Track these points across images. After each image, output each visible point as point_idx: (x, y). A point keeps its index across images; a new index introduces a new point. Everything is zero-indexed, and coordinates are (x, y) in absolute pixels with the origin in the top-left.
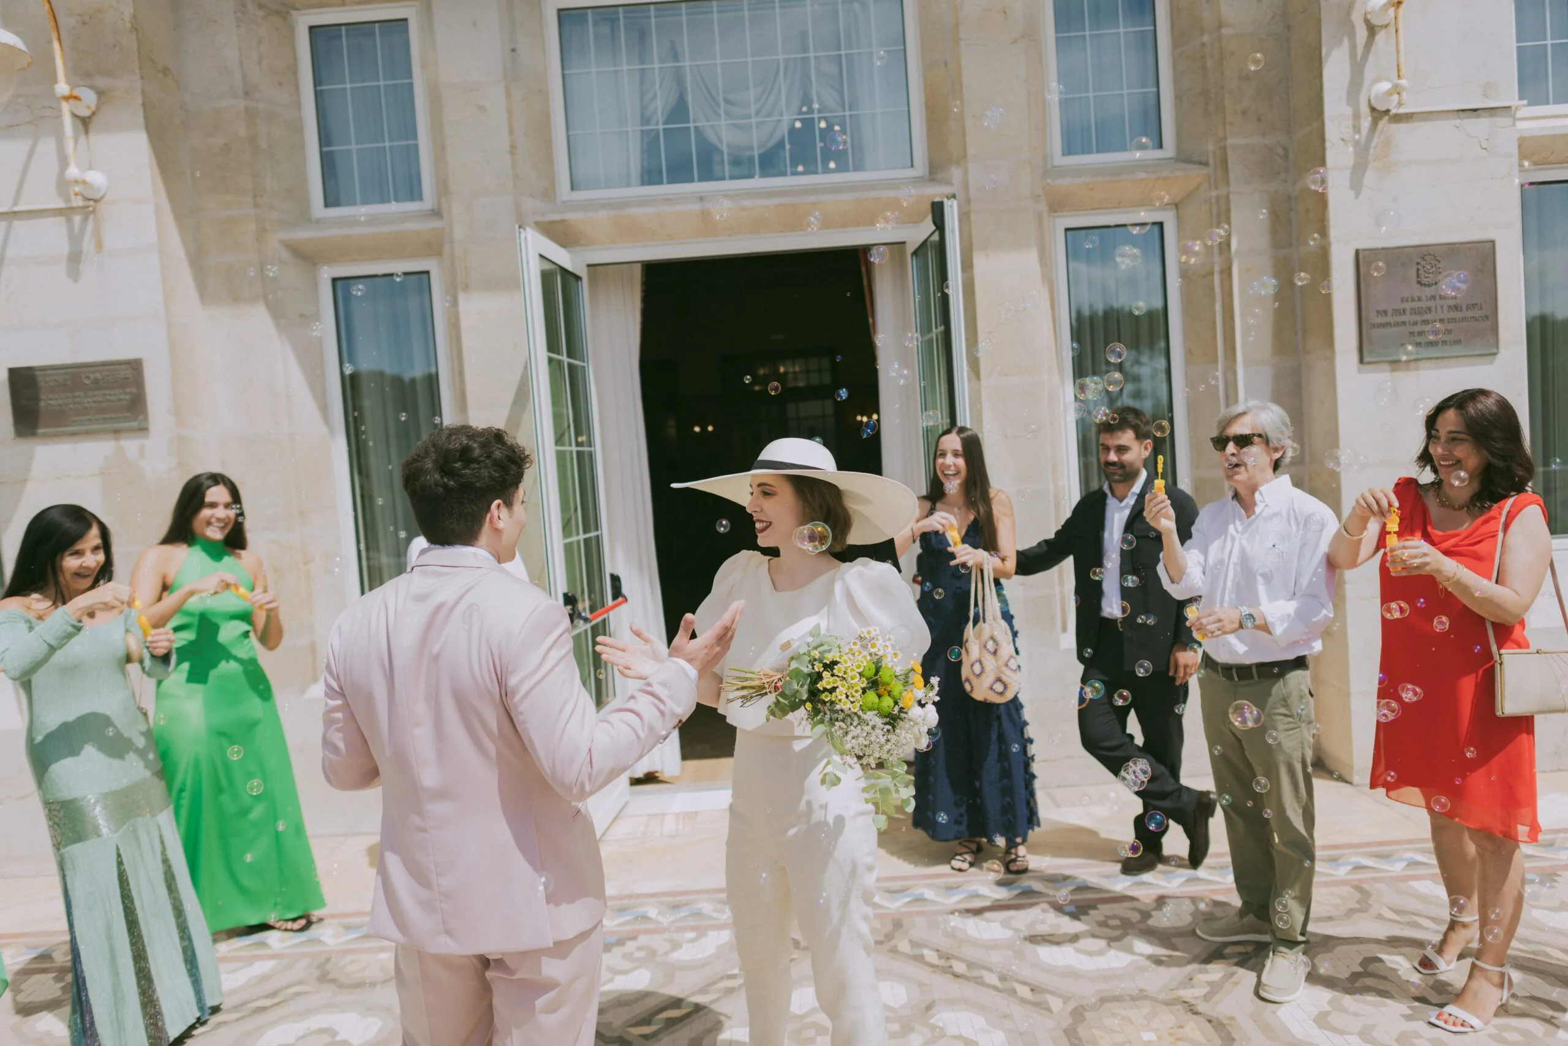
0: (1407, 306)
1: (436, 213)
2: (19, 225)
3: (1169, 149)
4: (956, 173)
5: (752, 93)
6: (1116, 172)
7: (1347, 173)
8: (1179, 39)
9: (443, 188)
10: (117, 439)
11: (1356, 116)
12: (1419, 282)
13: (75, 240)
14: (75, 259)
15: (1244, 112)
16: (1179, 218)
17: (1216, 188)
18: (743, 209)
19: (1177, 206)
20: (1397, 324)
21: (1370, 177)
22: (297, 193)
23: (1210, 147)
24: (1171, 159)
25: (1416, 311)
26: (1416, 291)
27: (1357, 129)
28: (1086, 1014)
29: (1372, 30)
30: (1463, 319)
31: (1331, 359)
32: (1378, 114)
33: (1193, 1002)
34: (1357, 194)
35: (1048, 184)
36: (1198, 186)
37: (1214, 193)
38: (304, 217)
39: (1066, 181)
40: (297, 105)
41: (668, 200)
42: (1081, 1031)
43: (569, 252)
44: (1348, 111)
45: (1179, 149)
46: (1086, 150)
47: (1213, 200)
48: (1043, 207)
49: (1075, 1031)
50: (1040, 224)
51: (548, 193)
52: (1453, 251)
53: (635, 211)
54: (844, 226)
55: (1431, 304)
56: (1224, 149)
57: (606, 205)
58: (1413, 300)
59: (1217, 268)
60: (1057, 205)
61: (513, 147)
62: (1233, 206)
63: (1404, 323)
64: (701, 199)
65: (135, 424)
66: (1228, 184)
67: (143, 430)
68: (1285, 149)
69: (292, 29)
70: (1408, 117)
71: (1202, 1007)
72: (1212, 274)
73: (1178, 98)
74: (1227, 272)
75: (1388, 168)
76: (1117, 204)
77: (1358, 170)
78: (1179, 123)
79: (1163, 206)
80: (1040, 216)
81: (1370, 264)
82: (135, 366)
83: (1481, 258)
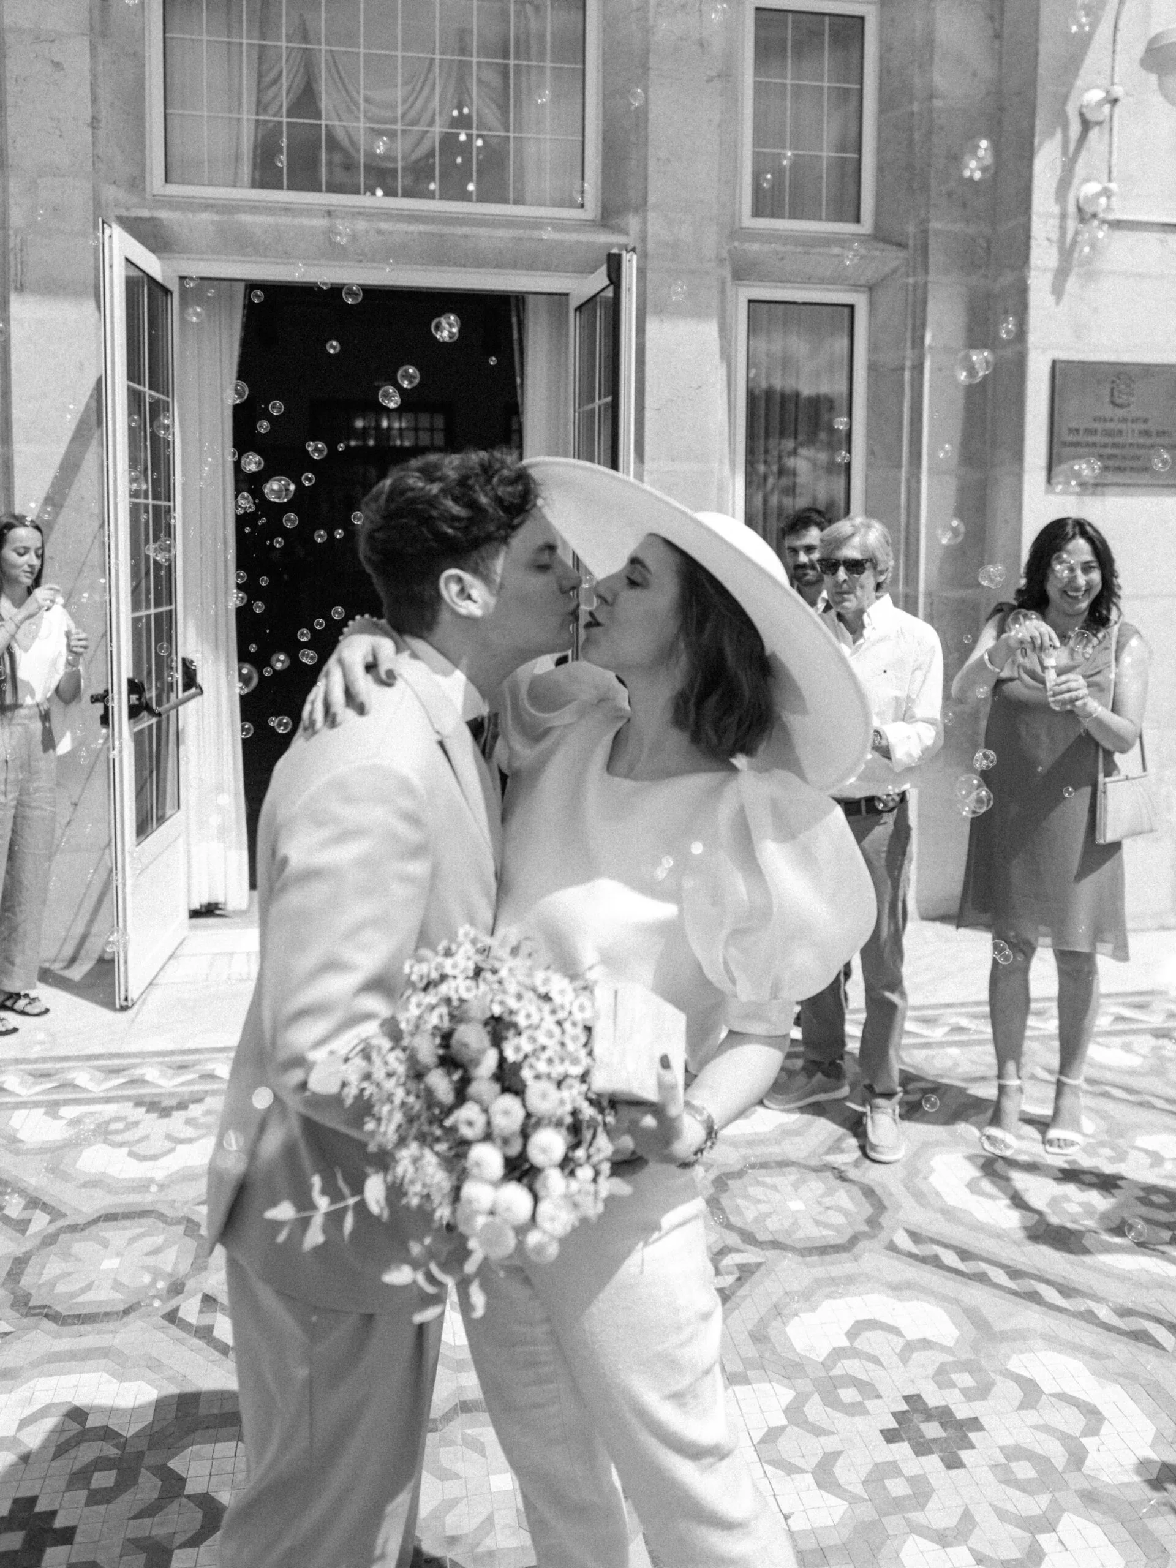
0: (1099, 426)
3: (867, 225)
4: (633, 221)
5: (400, 93)
6: (810, 242)
7: (1050, 276)
8: (885, 104)
11: (1063, 216)
12: (1113, 403)
15: (949, 195)
16: (872, 304)
17: (914, 275)
18: (379, 232)
19: (870, 289)
20: (1088, 445)
21: (1072, 284)
23: (911, 229)
24: (869, 235)
25: (1110, 433)
26: (1109, 411)
27: (1063, 229)
28: (730, 1182)
29: (1086, 125)
30: (1152, 447)
31: (1019, 476)
32: (1086, 217)
33: (843, 1168)
34: (1058, 303)
35: (735, 247)
36: (894, 271)
37: (911, 280)
39: (756, 246)
41: (287, 210)
42: (725, 1201)
43: (159, 258)
44: (1056, 210)
45: (877, 226)
46: (777, 213)
47: (910, 288)
48: (727, 270)
49: (718, 1202)
50: (723, 291)
51: (136, 182)
52: (1150, 373)
53: (246, 218)
54: (498, 266)
55: (1123, 426)
56: (925, 232)
57: (208, 206)
58: (1105, 420)
59: (908, 364)
60: (742, 271)
61: (95, 120)
62: (930, 297)
63: (1094, 444)
64: (329, 213)
66: (927, 272)
68: (989, 241)
70: (1116, 224)
71: (852, 1173)
72: (903, 369)
73: (880, 169)
74: (918, 369)
75: (1091, 276)
76: (808, 280)
77: (1062, 274)
78: (879, 197)
79: (856, 287)
80: (723, 282)
81: (1065, 377)
83: (1173, 383)
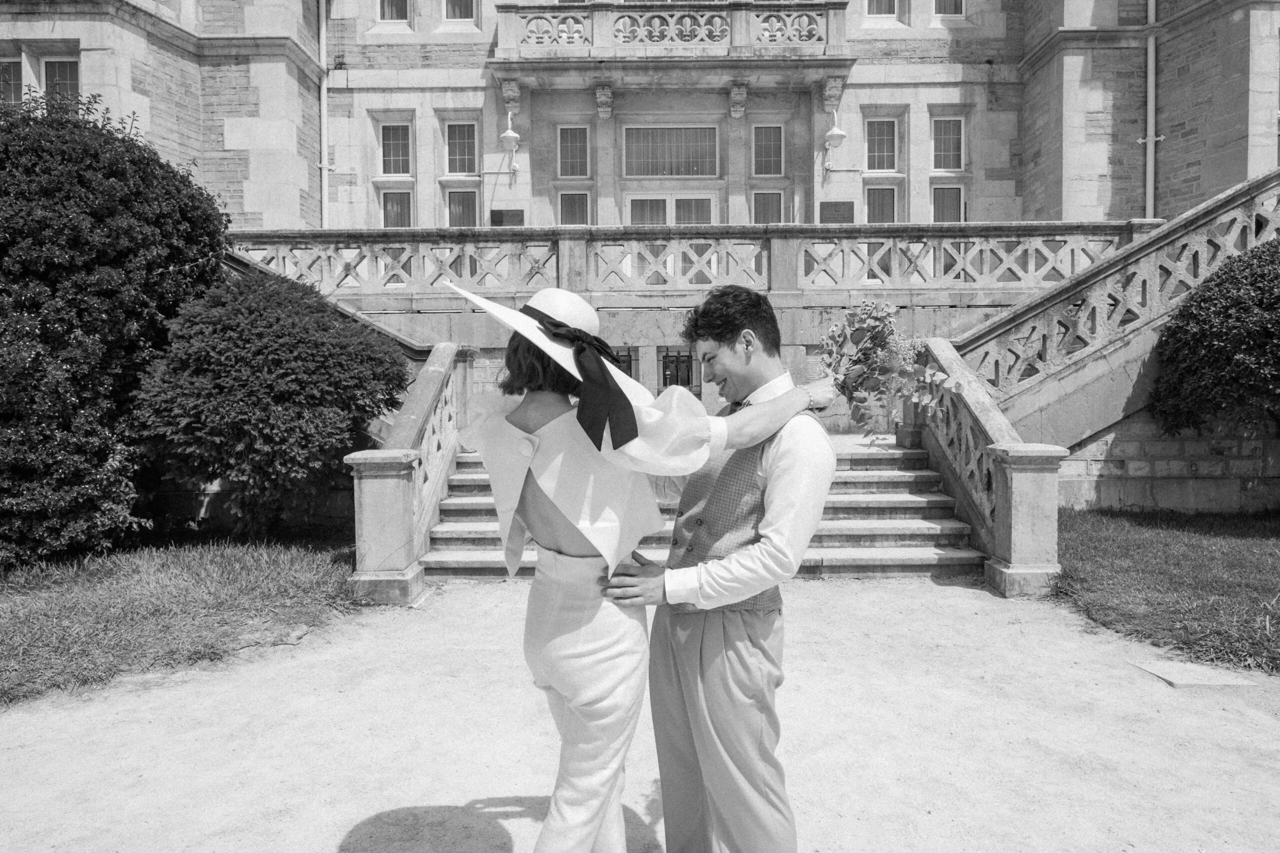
0: (832, 217)
1: (592, 178)
2: (500, 176)
3: (783, 175)
4: (726, 177)
6: (766, 179)
7: (820, 184)
8: (786, 145)
9: (594, 172)
11: (822, 171)
12: (835, 211)
13: (511, 180)
14: (510, 185)
15: (800, 167)
16: (784, 193)
17: (792, 185)
19: (784, 189)
21: (824, 186)
22: (556, 173)
23: (791, 175)
24: (783, 177)
26: (834, 213)
27: (822, 173)
29: (825, 151)
32: (827, 170)
34: (822, 189)
35: (751, 182)
36: (788, 185)
37: (792, 187)
38: (555, 178)
39: (755, 181)
40: (556, 148)
44: (820, 169)
45: (785, 175)
46: (761, 173)
47: (791, 189)
48: (748, 187)
51: (620, 176)
52: (844, 203)
55: (838, 217)
56: (795, 176)
57: (636, 180)
58: (833, 215)
59: (792, 206)
60: (752, 187)
61: (613, 164)
62: (796, 190)
64: (659, 180)
66: (795, 185)
69: (556, 128)
70: (834, 171)
73: (786, 162)
75: (829, 183)
76: (768, 188)
77: (823, 183)
78: (786, 169)
79: (780, 189)
80: (746, 190)
81: (824, 205)
82: (522, 211)
83: (850, 206)
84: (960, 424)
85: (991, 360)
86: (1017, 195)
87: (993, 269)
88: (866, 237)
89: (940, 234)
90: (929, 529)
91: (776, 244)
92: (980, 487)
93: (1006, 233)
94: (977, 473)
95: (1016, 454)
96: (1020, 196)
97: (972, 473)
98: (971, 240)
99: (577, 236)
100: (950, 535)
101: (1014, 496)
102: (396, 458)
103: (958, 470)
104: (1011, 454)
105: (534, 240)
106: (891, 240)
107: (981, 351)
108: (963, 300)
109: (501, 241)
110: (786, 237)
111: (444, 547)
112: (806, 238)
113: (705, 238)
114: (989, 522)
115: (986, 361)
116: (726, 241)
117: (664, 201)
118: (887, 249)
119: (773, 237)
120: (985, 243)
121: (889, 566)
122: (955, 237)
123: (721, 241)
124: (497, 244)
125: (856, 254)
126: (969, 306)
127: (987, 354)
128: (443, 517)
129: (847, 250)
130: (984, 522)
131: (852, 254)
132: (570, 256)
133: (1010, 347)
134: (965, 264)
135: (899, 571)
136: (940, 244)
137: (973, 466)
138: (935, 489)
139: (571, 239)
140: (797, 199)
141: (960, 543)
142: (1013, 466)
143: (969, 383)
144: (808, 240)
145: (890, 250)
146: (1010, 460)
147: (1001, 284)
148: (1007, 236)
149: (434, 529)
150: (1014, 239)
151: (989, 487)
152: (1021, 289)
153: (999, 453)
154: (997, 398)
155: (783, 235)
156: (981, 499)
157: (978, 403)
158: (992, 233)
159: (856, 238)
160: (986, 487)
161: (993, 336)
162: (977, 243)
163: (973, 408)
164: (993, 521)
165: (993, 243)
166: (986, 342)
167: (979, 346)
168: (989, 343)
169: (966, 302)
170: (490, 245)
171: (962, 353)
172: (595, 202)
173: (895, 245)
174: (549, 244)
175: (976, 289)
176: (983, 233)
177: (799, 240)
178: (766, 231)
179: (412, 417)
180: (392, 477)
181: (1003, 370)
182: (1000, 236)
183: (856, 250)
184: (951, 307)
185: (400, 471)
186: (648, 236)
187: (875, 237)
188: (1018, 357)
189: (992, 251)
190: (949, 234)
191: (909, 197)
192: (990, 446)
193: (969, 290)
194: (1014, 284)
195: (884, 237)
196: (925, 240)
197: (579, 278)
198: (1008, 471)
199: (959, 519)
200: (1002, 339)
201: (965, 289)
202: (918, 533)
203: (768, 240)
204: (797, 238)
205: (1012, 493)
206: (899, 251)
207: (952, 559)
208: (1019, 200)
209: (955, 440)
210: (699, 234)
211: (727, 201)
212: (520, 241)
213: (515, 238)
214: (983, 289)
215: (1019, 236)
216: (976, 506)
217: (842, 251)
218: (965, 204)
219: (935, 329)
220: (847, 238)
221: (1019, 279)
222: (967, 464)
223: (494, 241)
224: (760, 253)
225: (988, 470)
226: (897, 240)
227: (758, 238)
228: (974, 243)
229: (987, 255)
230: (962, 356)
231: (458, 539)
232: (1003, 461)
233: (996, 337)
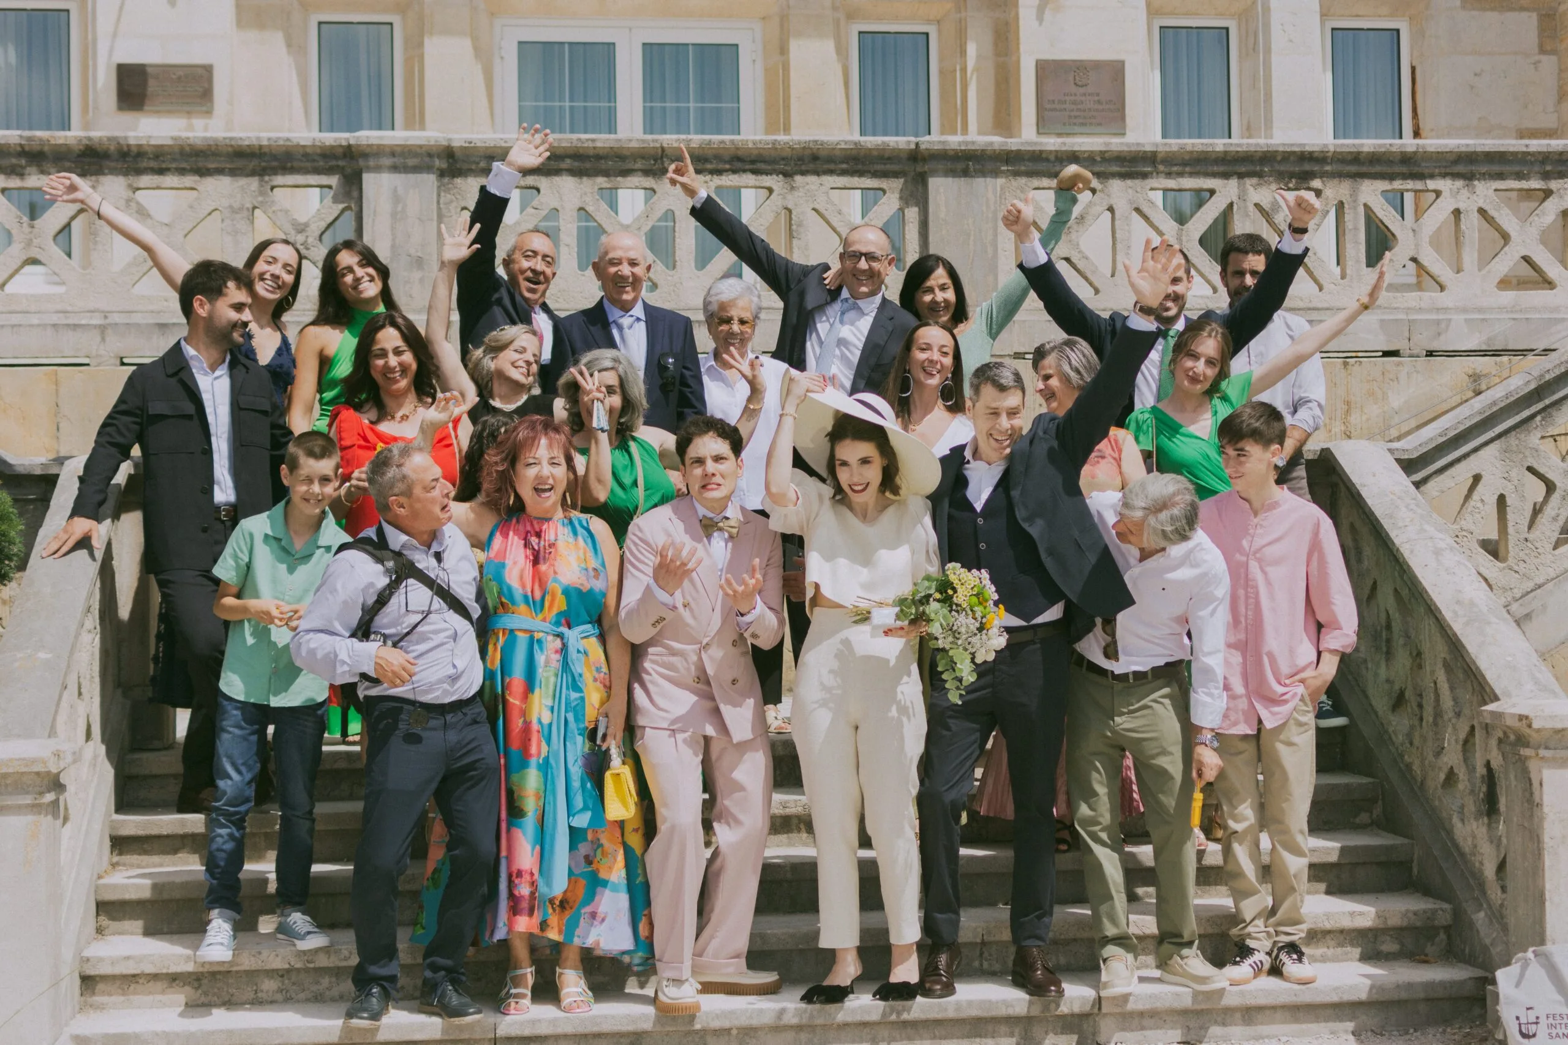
0: (1067, 98)
7: (1034, 11)
10: (189, 118)
12: (1076, 84)
16: (939, 31)
17: (960, 13)
19: (937, 22)
20: (1061, 110)
21: (1048, 15)
25: (1074, 103)
26: (1073, 89)
30: (1103, 110)
31: (1020, 130)
34: (1040, 24)
36: (950, 11)
37: (958, 17)
47: (958, 21)
48: (841, 15)
50: (838, 26)
52: (1097, 65)
54: (698, 16)
55: (1083, 98)
58: (1071, 95)
59: (958, 67)
60: (852, 15)
62: (968, 25)
63: (1065, 109)
65: (204, 109)
66: (966, 10)
67: (209, 113)
72: (955, 70)
75: (1057, 9)
76: (895, 18)
77: (1042, 7)
79: (928, 22)
80: (837, 23)
81: (1045, 70)
82: (208, 69)
83: (1116, 71)
84: (1419, 654)
85: (1487, 493)
86: (1542, 50)
87: (1486, 258)
88: (1169, 175)
89: (1353, 169)
90: (1352, 914)
91: (941, 188)
92: (1471, 807)
93: (1517, 168)
94: (1462, 773)
95: (1549, 725)
96: (1554, 52)
97: (1451, 777)
98: (1431, 184)
99: (411, 162)
100: (1400, 930)
101: (1547, 825)
102: (34, 761)
103: (1416, 767)
104: (1535, 725)
105: (293, 170)
106: (1233, 182)
107: (1462, 473)
108: (1414, 338)
109: (203, 172)
110: (965, 173)
111: (118, 999)
112: (1017, 174)
113: (755, 172)
114: (1494, 893)
115: (1476, 496)
116: (812, 179)
117: (611, 46)
118: (1223, 206)
119: (934, 173)
120: (1465, 192)
121: (1260, 1009)
122: (1391, 177)
123: (799, 179)
124: (189, 180)
125: (1146, 218)
126: (1430, 354)
127: (1477, 478)
128: (104, 921)
129: (1122, 207)
130: (1484, 892)
131: (1134, 213)
132: (394, 215)
133: (1531, 462)
134: (1417, 245)
135: (1284, 1022)
136: (1354, 194)
137: (1452, 757)
138: (1364, 818)
139: (395, 169)
140: (972, 49)
141: (1430, 949)
142: (1543, 752)
143: (1437, 552)
144: (1023, 180)
145: (1231, 205)
146: (1535, 737)
147: (1509, 297)
148: (1519, 176)
149: (86, 953)
150: (1535, 184)
151: (1490, 806)
152: (1556, 309)
153: (1509, 722)
154: (1504, 590)
155: (960, 166)
156: (1474, 837)
157: (1458, 602)
158: (1483, 169)
159: (1144, 176)
160: (1484, 808)
161: (1491, 434)
162: (1446, 194)
163: (1447, 614)
164: (1504, 889)
165: (1485, 193)
166: (1476, 450)
167: (1458, 460)
168: (1482, 453)
169: (1424, 340)
170: (171, 180)
171: (1418, 477)
172: (416, 45)
173: (1242, 197)
174: (334, 180)
175: (1446, 310)
176: (1460, 168)
177: (1001, 181)
178: (916, 156)
179: (42, 655)
180: (19, 809)
181: (1518, 517)
182: (1501, 176)
183: (1146, 209)
184: (1387, 354)
185: (41, 793)
186: (603, 165)
187: (1192, 174)
188: (1550, 487)
189: (1482, 211)
190: (1378, 169)
191: (1268, 51)
192: (1491, 707)
193: (1429, 311)
194: (1538, 297)
195: (1214, 175)
196: (1316, 183)
197: (417, 275)
198: (1533, 765)
199: (1424, 889)
200: (1512, 440)
201: (1421, 310)
202: (1328, 926)
203: (921, 180)
204: (996, 173)
205: (1542, 819)
206: (1251, 208)
207: (1410, 986)
208: (1549, 62)
209: (1408, 694)
210: (739, 159)
211: (783, 50)
212: (253, 174)
213: (239, 163)
214: (1465, 310)
215: (1546, 176)
216: (1462, 855)
217: (1111, 209)
218: (1413, 69)
219: (1348, 412)
220: (1124, 176)
221: (1550, 284)
222: (1440, 751)
223: (182, 172)
224: (901, 210)
225: (1488, 765)
226: (1249, 182)
227: (895, 175)
228: (1438, 193)
229: (1471, 223)
230: (1418, 485)
231: (155, 977)
232: (1522, 741)
233: (1499, 436)
